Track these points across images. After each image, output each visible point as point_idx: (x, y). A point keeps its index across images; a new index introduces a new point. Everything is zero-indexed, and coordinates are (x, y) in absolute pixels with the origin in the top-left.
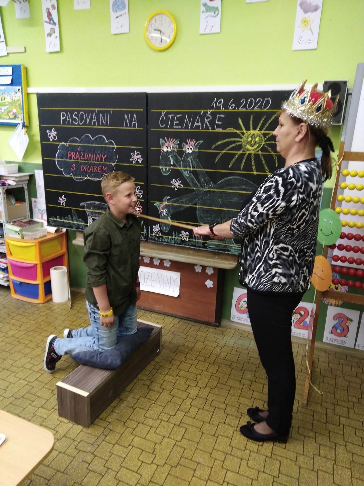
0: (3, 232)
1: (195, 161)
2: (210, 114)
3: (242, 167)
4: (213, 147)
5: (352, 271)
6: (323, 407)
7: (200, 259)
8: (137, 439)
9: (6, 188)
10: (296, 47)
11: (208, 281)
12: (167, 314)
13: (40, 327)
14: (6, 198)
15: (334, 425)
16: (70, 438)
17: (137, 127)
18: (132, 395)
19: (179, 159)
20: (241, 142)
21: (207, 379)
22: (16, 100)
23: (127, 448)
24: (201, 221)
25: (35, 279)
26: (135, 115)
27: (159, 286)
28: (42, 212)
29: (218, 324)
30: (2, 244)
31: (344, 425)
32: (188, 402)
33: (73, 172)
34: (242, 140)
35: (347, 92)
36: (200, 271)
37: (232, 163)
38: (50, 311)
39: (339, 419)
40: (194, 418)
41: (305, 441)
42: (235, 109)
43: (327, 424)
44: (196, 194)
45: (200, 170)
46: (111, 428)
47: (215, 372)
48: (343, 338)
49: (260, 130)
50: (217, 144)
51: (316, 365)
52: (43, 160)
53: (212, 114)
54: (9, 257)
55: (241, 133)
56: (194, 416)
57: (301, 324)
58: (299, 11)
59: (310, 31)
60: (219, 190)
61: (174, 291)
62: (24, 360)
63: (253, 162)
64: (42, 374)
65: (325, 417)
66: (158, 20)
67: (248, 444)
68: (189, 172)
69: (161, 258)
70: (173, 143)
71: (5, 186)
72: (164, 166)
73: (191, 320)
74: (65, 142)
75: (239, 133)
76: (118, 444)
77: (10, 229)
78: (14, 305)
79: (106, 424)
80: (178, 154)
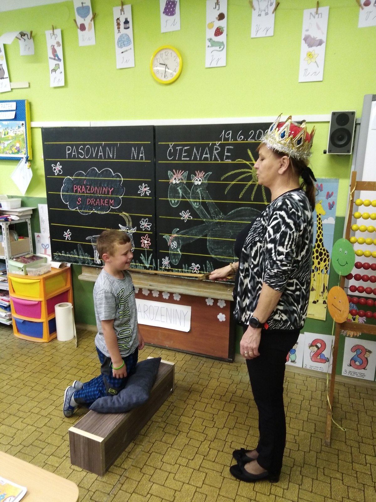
0: (6, 269)
1: (204, 193)
2: (218, 146)
3: (252, 198)
4: (222, 178)
5: (370, 302)
6: (348, 446)
7: (212, 292)
8: (155, 487)
9: (9, 223)
10: (302, 79)
11: (221, 314)
12: (178, 350)
13: (45, 368)
14: (9, 234)
15: (361, 464)
16: (84, 488)
17: (145, 160)
18: (147, 439)
19: (189, 191)
20: (251, 172)
21: (224, 419)
22: (19, 135)
23: (146, 496)
24: (212, 253)
25: (39, 316)
26: (142, 148)
27: (169, 321)
28: (46, 247)
29: (231, 360)
30: (4, 281)
31: (371, 464)
32: (206, 445)
33: (78, 206)
35: (356, 122)
36: (212, 304)
37: (242, 194)
38: (55, 350)
39: (365, 457)
40: (214, 461)
41: (332, 483)
42: (243, 140)
43: (353, 463)
44: (206, 225)
45: (209, 201)
46: (127, 474)
47: (232, 411)
48: (362, 371)
50: (226, 175)
51: (337, 400)
52: (48, 194)
53: (220, 145)
54: (11, 294)
55: (251, 164)
56: (214, 460)
57: (319, 357)
58: (304, 46)
59: (315, 63)
60: (229, 221)
61: (185, 327)
62: (31, 404)
63: (264, 193)
64: (51, 419)
65: (350, 456)
66: (164, 54)
67: (273, 488)
68: (198, 204)
69: (171, 292)
70: (182, 175)
71: (9, 221)
72: (173, 198)
73: (203, 355)
74: (71, 176)
75: (248, 164)
76: (136, 493)
77: (13, 266)
78: (17, 344)
79: (121, 471)
80: (187, 186)
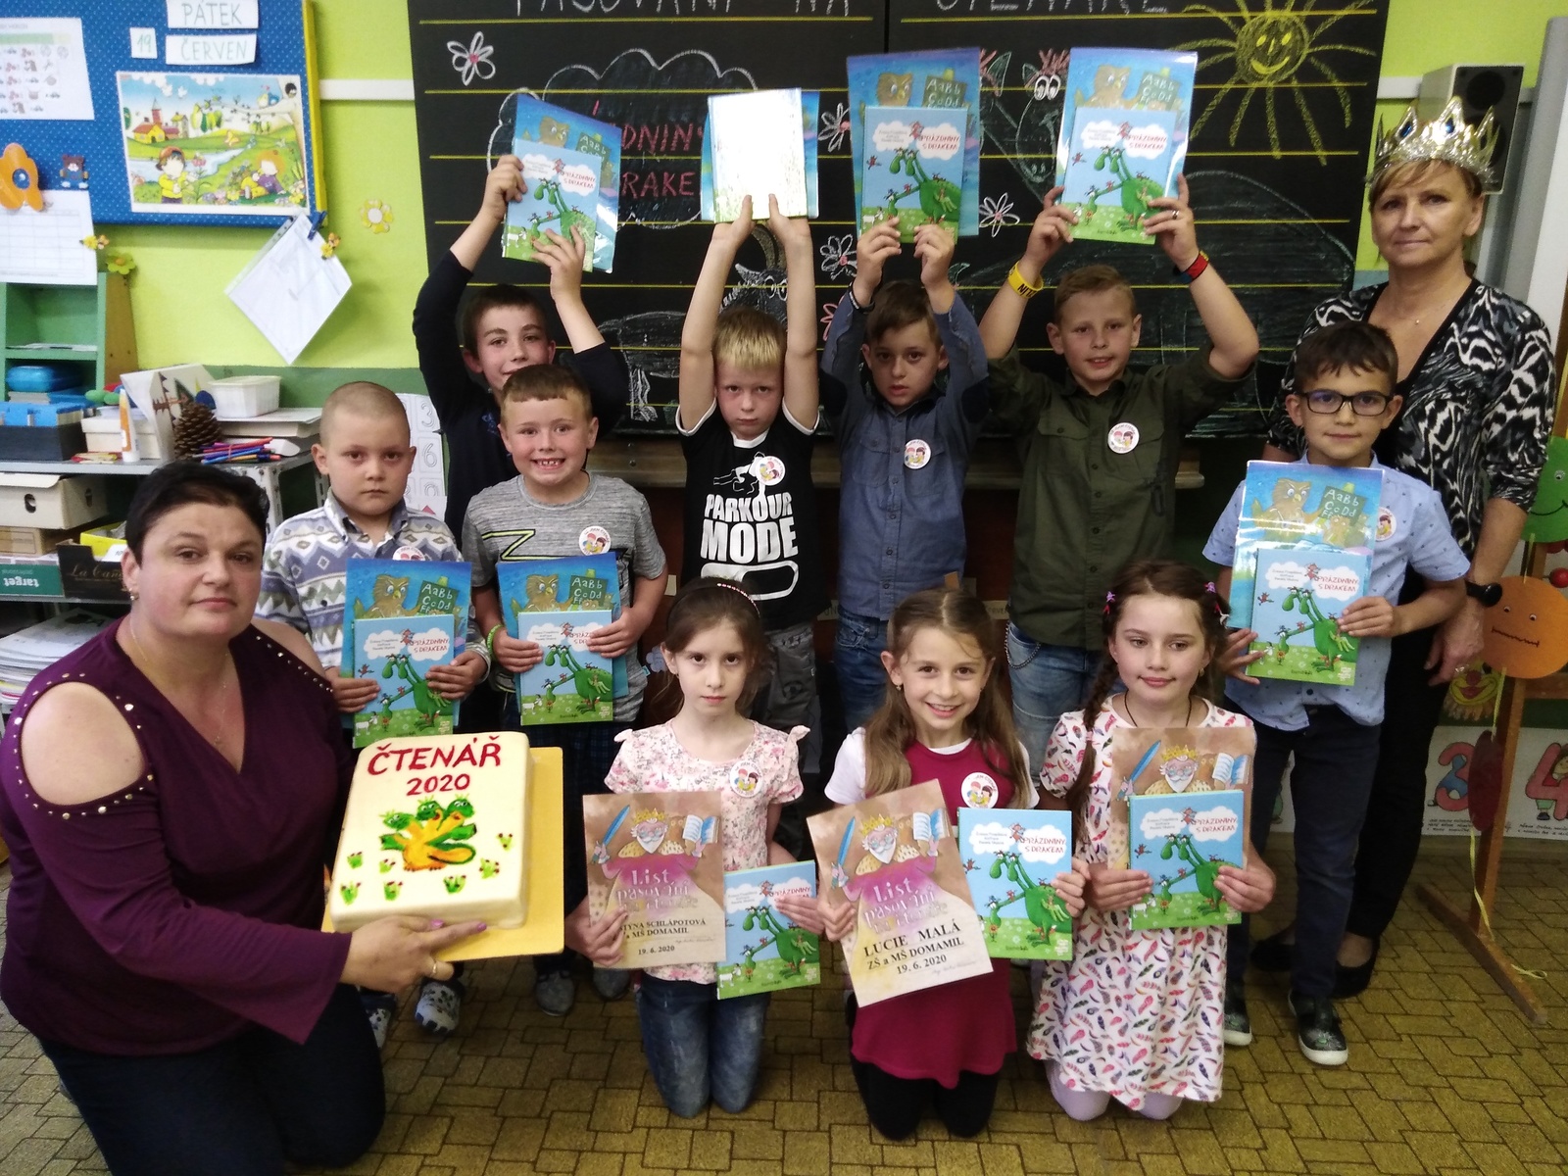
3: (1233, 138)
17: (851, 14)
19: (1010, 125)
34: (1235, 45)
37: (1198, 126)
49: (1297, 7)
55: (1234, 20)
68: (1043, 168)
70: (988, 65)
74: (532, 87)
75: (1225, 20)
80: (1005, 106)
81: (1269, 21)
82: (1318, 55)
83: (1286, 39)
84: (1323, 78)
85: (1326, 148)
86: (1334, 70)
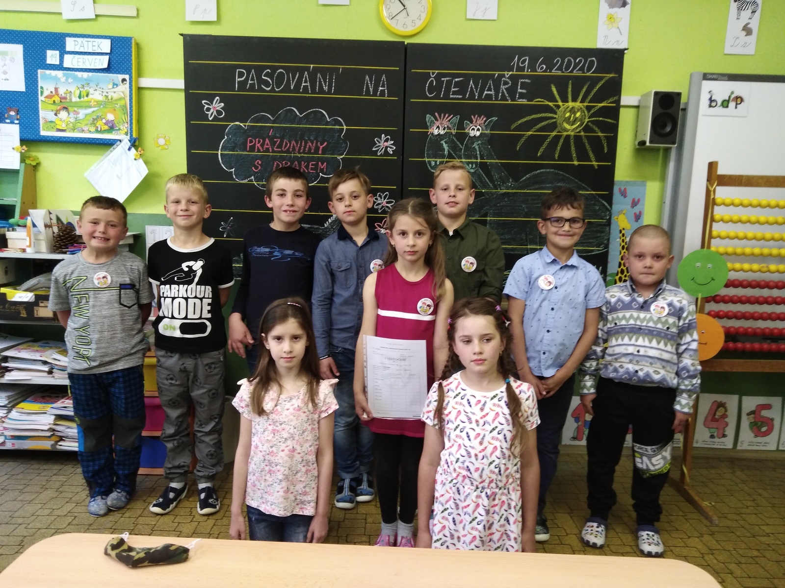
1: (484, 148)
2: (508, 78)
3: (557, 156)
4: (513, 127)
17: (387, 97)
19: (459, 147)
20: (555, 118)
26: (384, 77)
34: (557, 116)
37: (541, 150)
42: (545, 71)
44: (486, 198)
45: (492, 161)
49: (582, 101)
50: (520, 122)
52: (190, 155)
53: (511, 77)
55: (555, 106)
59: (618, 30)
60: (523, 191)
63: (573, 148)
68: (474, 166)
70: (449, 121)
72: (433, 158)
74: (241, 122)
75: (553, 106)
80: (457, 139)
81: (571, 107)
82: (592, 122)
83: (578, 115)
84: (594, 132)
85: (597, 161)
86: (599, 128)
